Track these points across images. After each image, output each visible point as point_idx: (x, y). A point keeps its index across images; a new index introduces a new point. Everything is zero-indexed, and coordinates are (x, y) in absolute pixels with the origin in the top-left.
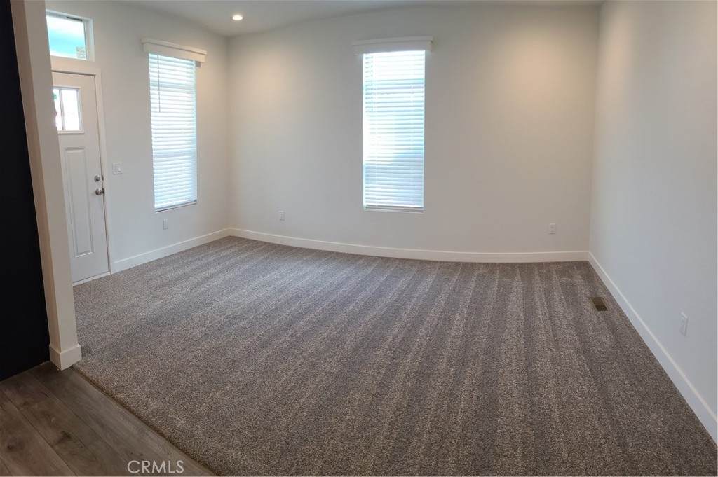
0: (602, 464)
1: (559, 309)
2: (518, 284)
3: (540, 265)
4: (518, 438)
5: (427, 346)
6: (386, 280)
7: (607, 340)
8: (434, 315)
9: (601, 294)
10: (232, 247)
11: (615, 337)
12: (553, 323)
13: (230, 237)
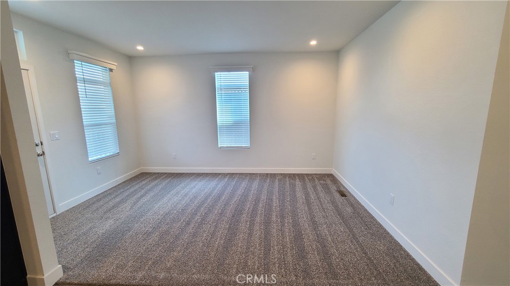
0: (356, 260)
1: (322, 195)
2: (298, 183)
3: (307, 175)
4: (314, 247)
5: (265, 211)
6: (235, 184)
7: (349, 210)
8: (264, 197)
9: (342, 189)
10: (146, 179)
11: (353, 208)
12: (320, 201)
13: (142, 173)
